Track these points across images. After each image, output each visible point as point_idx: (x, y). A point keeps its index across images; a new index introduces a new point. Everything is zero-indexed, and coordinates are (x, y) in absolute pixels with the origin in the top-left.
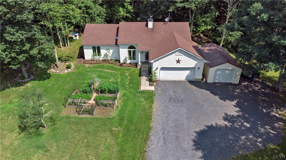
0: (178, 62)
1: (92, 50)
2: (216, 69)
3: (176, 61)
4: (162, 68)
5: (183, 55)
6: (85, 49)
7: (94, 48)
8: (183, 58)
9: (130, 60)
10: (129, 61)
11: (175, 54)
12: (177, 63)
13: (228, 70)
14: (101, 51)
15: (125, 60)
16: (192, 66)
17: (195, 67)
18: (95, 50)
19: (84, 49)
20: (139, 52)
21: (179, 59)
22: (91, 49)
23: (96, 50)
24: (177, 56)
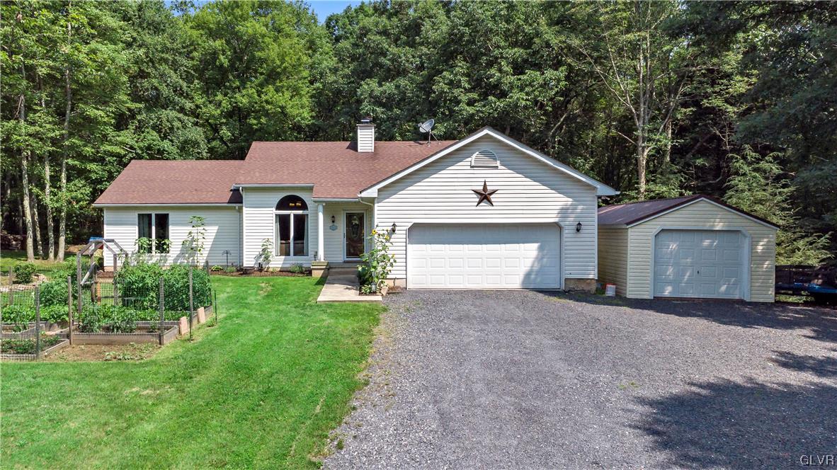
0: (484, 196)
1: (137, 228)
2: (655, 231)
3: (476, 192)
4: (415, 226)
5: (500, 167)
6: (107, 224)
7: (146, 220)
8: (501, 178)
9: (283, 257)
10: (277, 262)
11: (466, 163)
12: (479, 203)
13: (711, 232)
14: (170, 232)
15: (265, 254)
16: (549, 216)
17: (562, 224)
18: (146, 230)
19: (105, 226)
20: (321, 208)
21: (485, 186)
22: (134, 224)
23: (154, 228)
24: (476, 171)
